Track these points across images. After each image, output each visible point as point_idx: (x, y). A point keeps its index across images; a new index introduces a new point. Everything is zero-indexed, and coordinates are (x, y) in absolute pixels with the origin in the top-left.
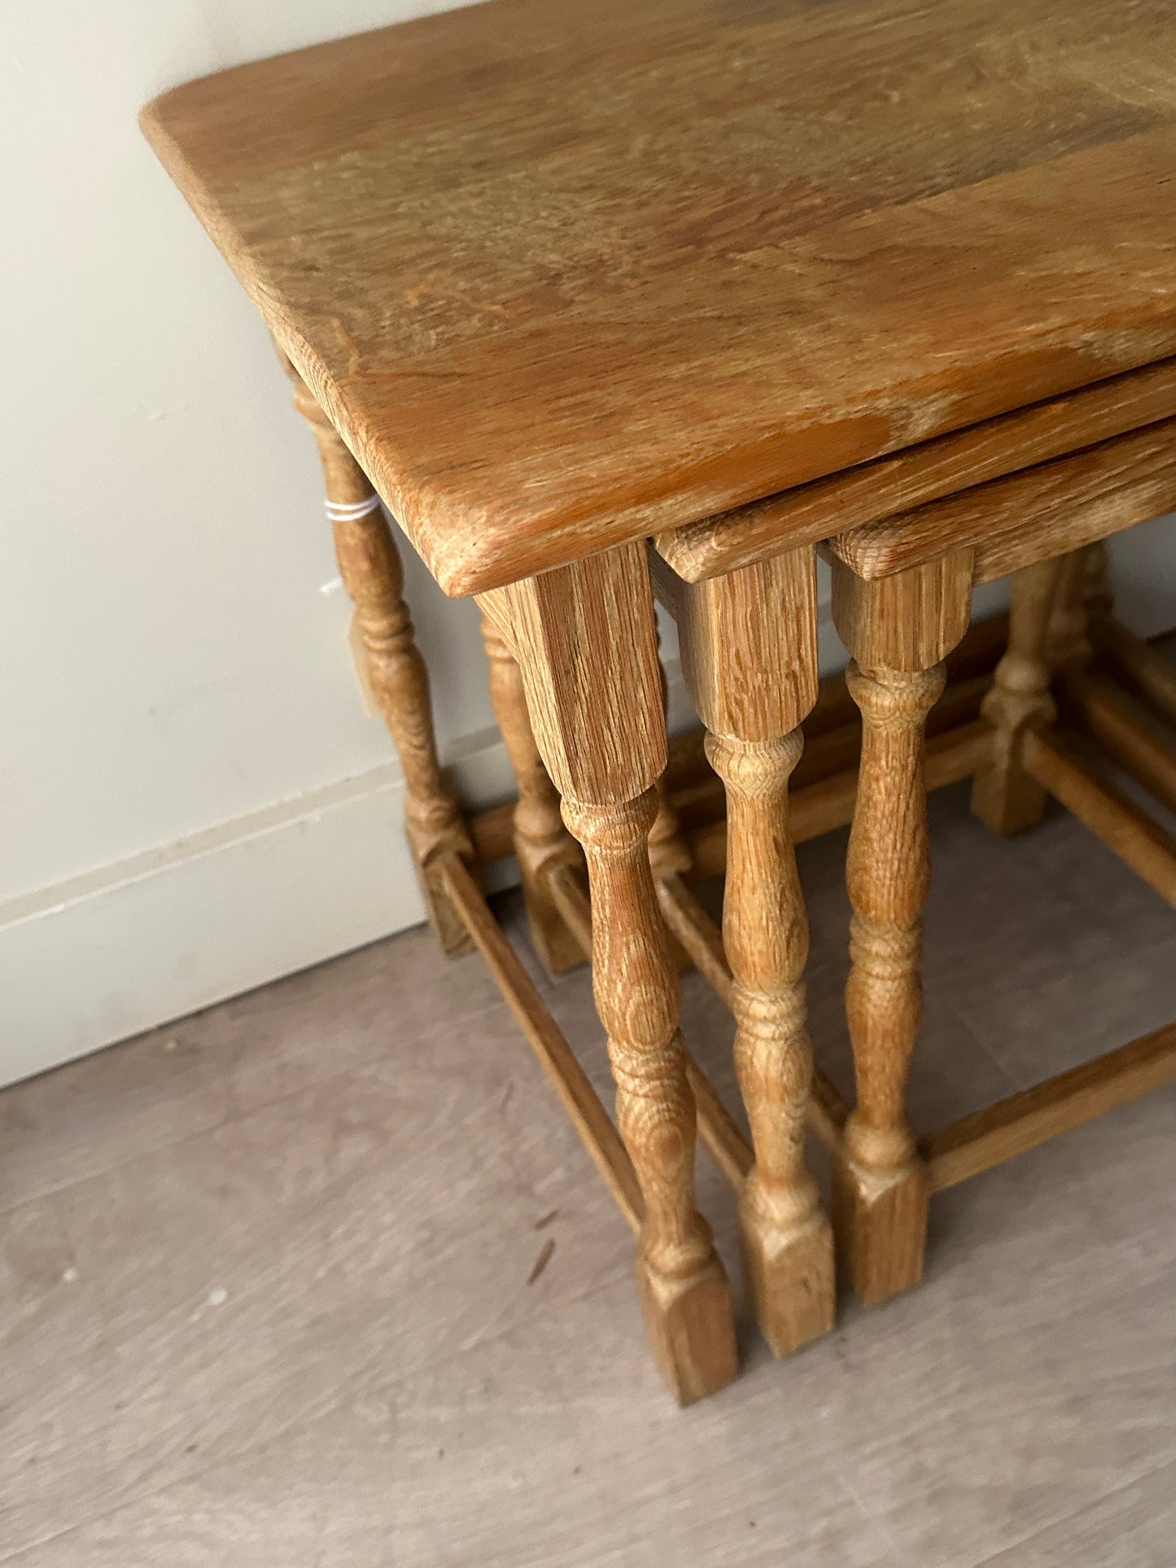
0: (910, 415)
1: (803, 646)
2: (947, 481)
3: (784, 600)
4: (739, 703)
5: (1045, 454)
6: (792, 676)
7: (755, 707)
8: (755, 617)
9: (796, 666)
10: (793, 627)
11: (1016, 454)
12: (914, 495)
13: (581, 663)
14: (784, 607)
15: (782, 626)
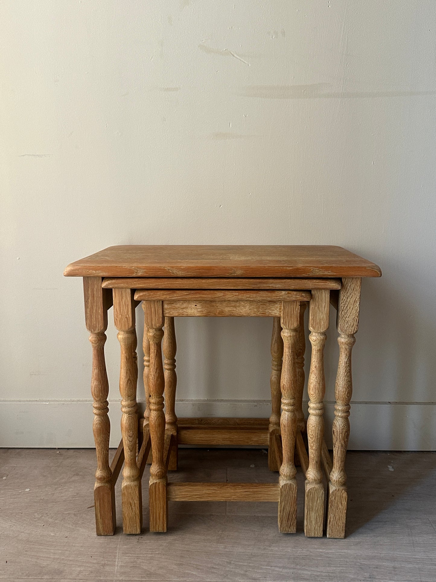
0: (137, 271)
1: (129, 313)
2: (146, 285)
3: (125, 302)
4: (117, 320)
5: (165, 287)
6: (127, 318)
7: (120, 322)
8: (119, 303)
9: (127, 316)
10: (127, 307)
11: (158, 285)
12: (140, 285)
13: (89, 300)
14: (125, 304)
15: (125, 307)
